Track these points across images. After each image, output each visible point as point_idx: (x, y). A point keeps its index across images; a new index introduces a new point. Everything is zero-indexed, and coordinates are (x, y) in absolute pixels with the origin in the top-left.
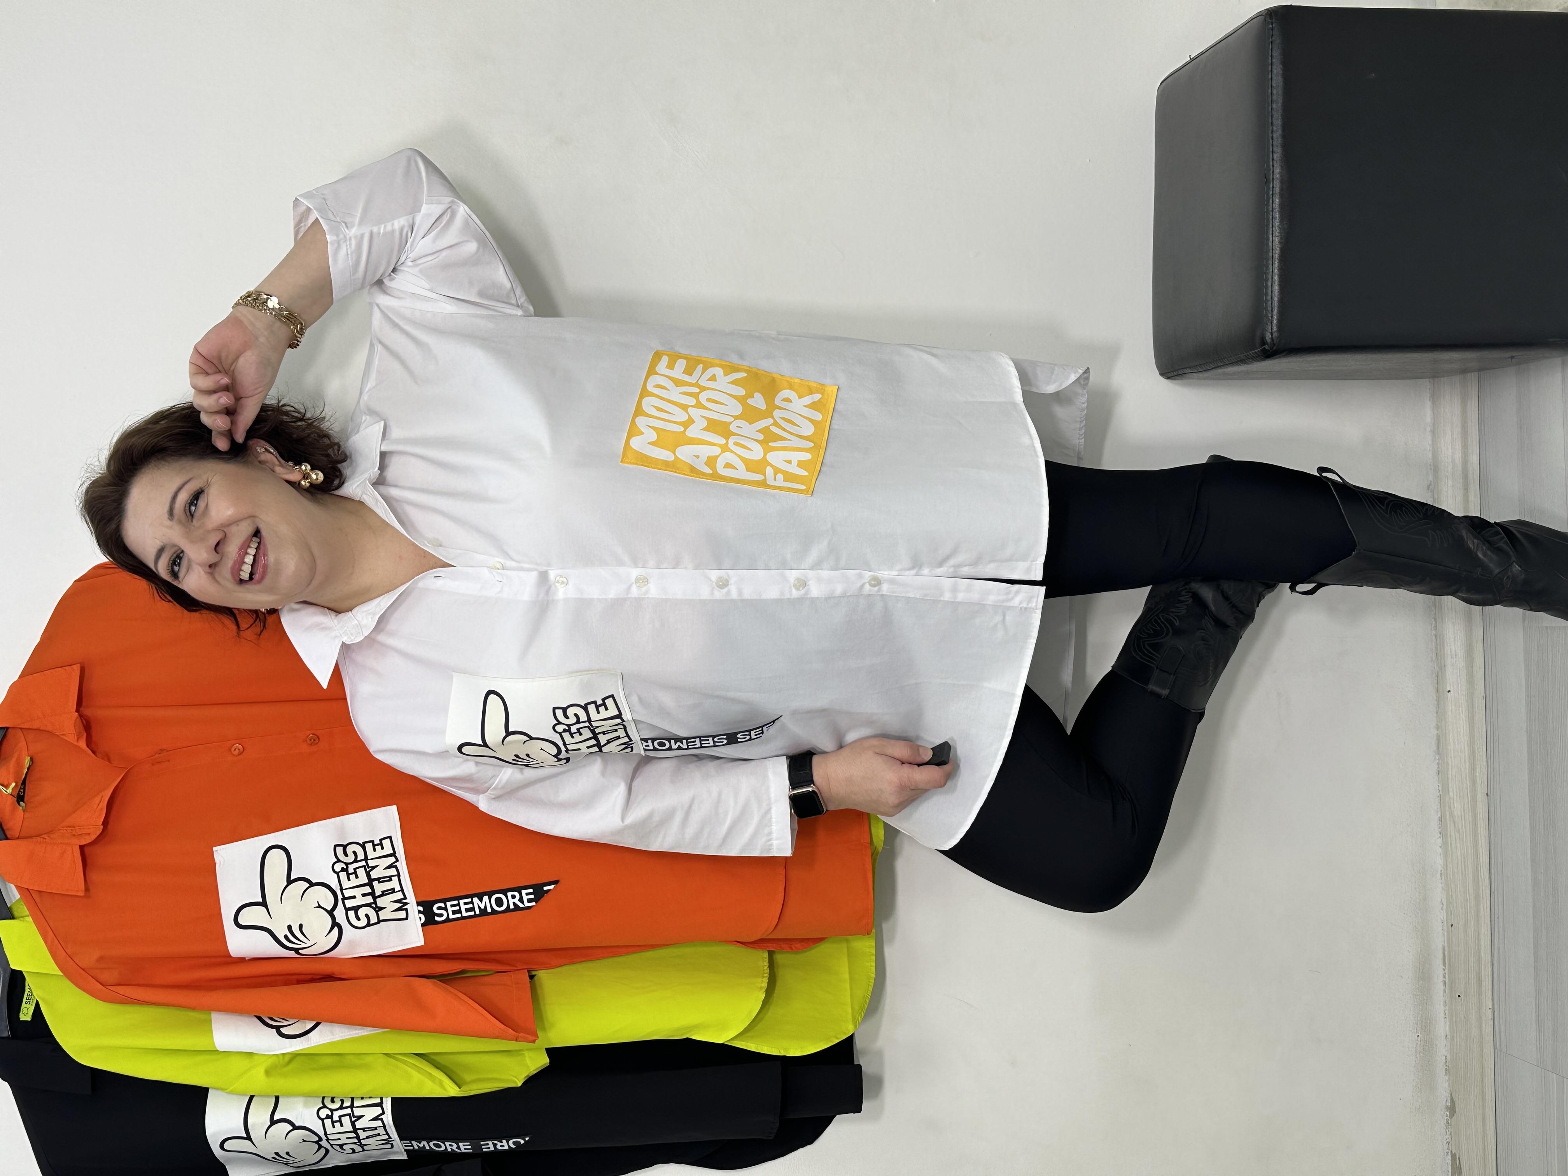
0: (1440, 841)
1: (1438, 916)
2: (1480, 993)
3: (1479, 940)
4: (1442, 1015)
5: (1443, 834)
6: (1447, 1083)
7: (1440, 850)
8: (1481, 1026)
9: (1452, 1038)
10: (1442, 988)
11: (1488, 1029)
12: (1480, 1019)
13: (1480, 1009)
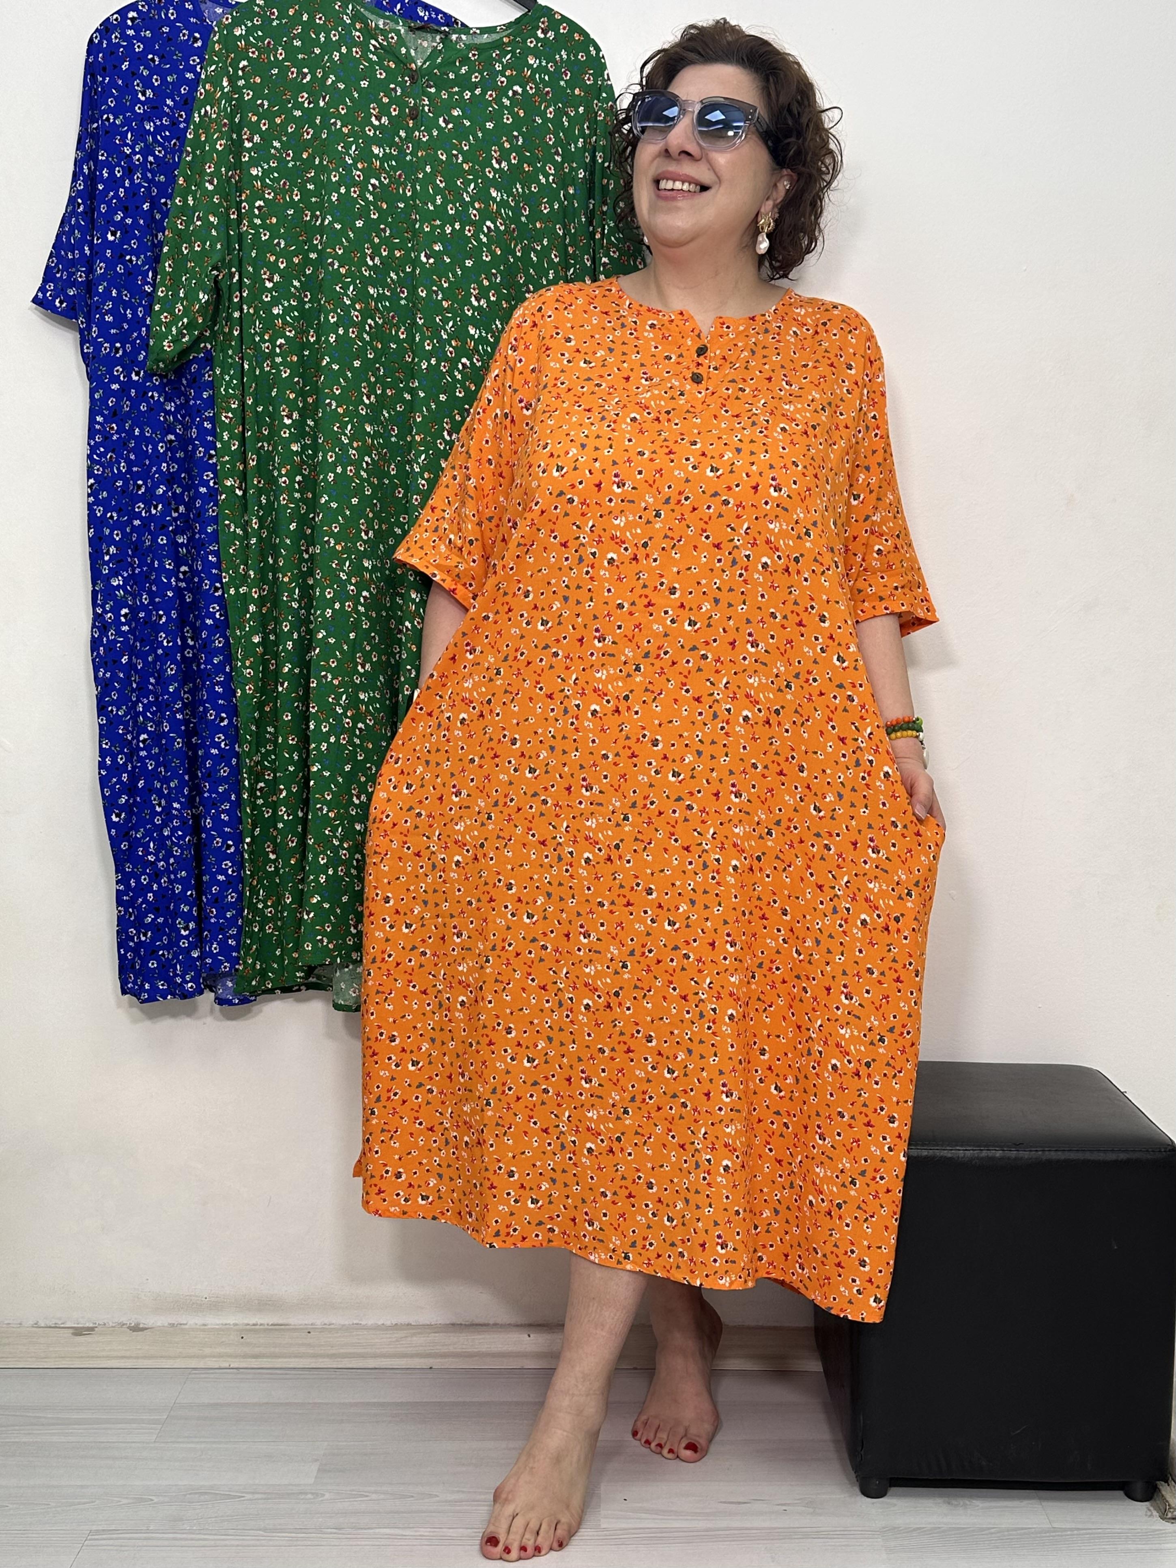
0: (388, 1323)
1: (317, 1319)
2: (245, 1356)
3: (296, 1357)
4: (225, 1322)
5: (396, 1327)
6: (159, 1324)
7: (380, 1323)
8: (214, 1357)
9: (204, 1330)
10: (251, 1323)
11: (211, 1363)
12: (220, 1356)
13: (230, 1356)
